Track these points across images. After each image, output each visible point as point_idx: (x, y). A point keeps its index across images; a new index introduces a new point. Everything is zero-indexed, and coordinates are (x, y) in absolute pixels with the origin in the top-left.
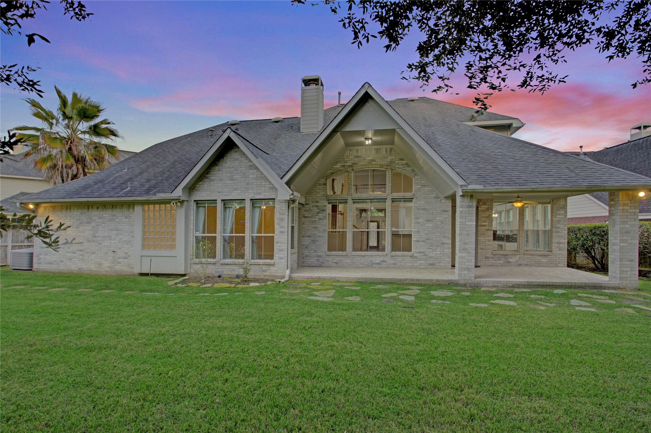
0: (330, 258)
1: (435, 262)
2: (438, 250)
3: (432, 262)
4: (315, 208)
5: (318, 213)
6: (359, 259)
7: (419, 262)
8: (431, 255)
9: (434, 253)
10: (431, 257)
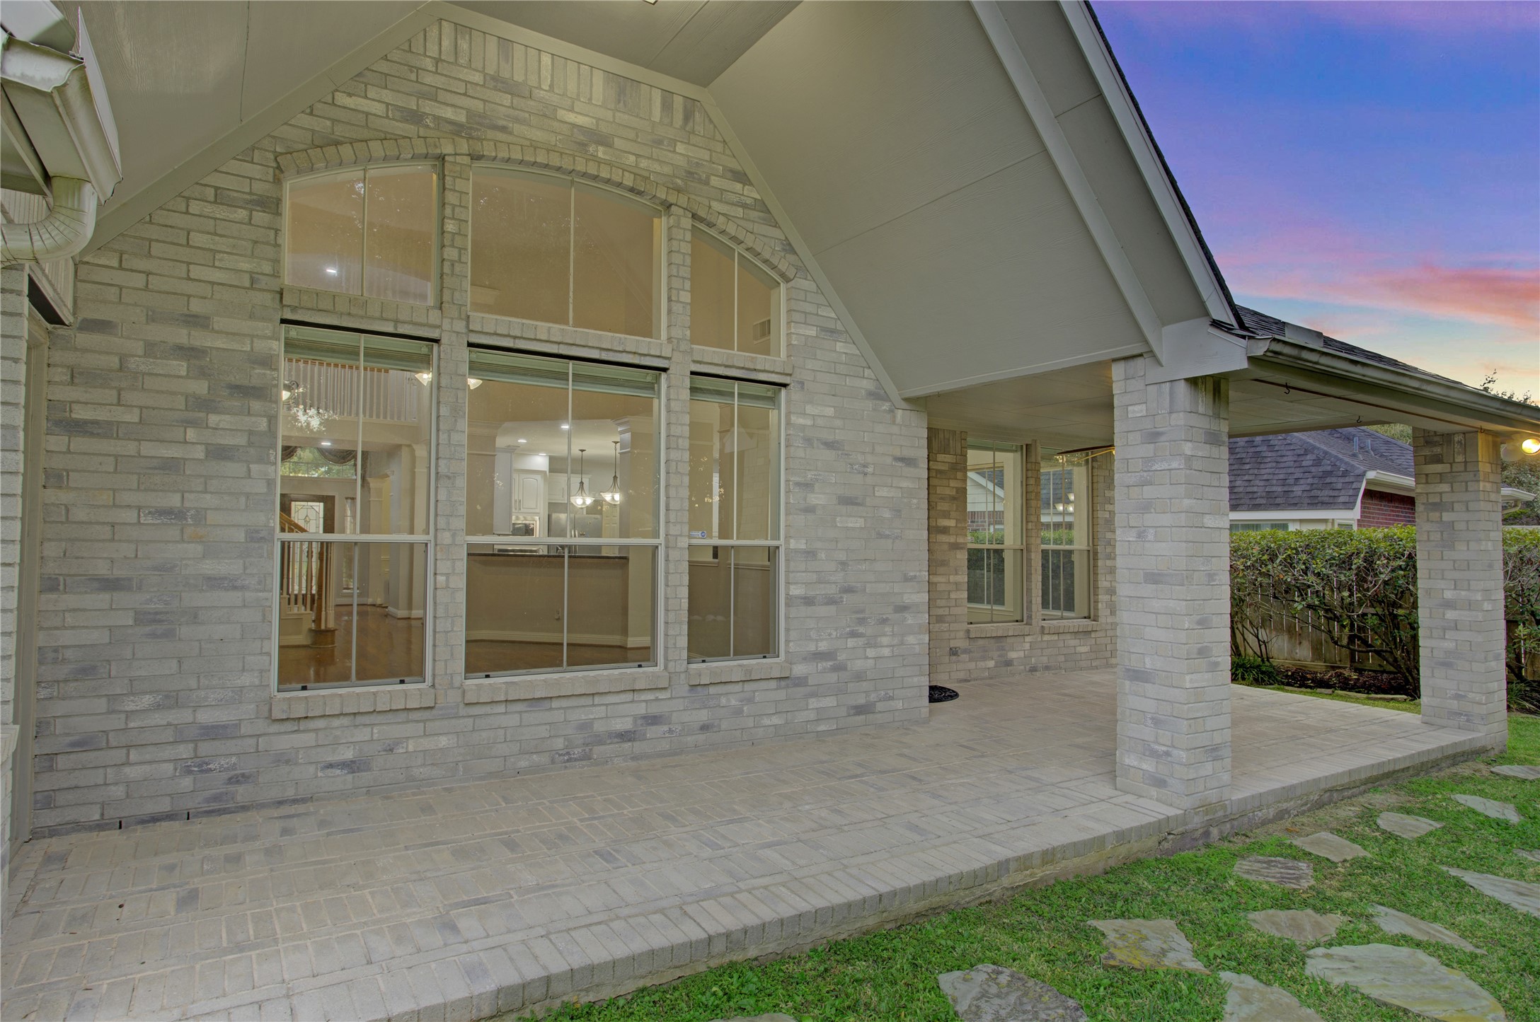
0: (308, 739)
1: (873, 697)
2: (885, 640)
3: (861, 700)
4: (181, 367)
5: (206, 405)
6: (513, 720)
7: (813, 703)
8: (859, 665)
9: (871, 653)
10: (859, 677)
